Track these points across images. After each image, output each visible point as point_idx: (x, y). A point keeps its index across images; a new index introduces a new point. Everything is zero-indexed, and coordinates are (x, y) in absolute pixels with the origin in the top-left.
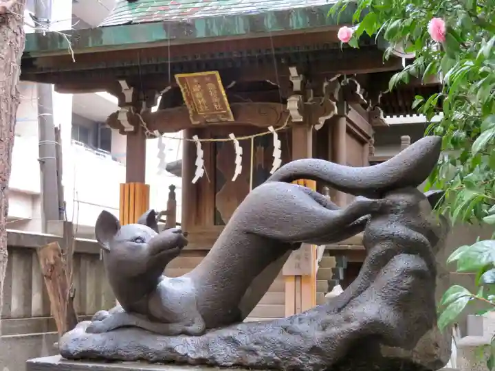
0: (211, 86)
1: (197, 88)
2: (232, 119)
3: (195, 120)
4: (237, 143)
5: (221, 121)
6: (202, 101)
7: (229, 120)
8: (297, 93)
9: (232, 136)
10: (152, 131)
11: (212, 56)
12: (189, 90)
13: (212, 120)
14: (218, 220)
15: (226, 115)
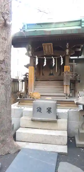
0: (50, 47)
1: (46, 47)
2: (53, 54)
3: (45, 54)
4: (53, 59)
5: (50, 54)
6: (47, 50)
8: (68, 49)
9: (52, 57)
10: (35, 56)
11: (47, 40)
12: (45, 48)
14: (43, 75)
15: (52, 53)
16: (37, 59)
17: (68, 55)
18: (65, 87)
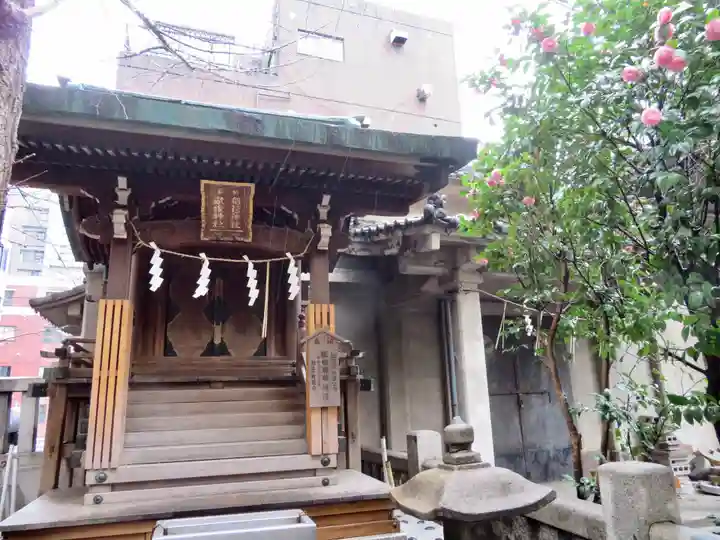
0: (236, 201)
2: (250, 240)
3: (205, 235)
4: (251, 266)
5: (235, 241)
6: (218, 212)
7: (246, 241)
9: (246, 257)
10: (147, 243)
12: (209, 200)
13: (226, 239)
14: (168, 350)
15: (245, 234)
16: (157, 261)
17: (324, 251)
18: (315, 419)
